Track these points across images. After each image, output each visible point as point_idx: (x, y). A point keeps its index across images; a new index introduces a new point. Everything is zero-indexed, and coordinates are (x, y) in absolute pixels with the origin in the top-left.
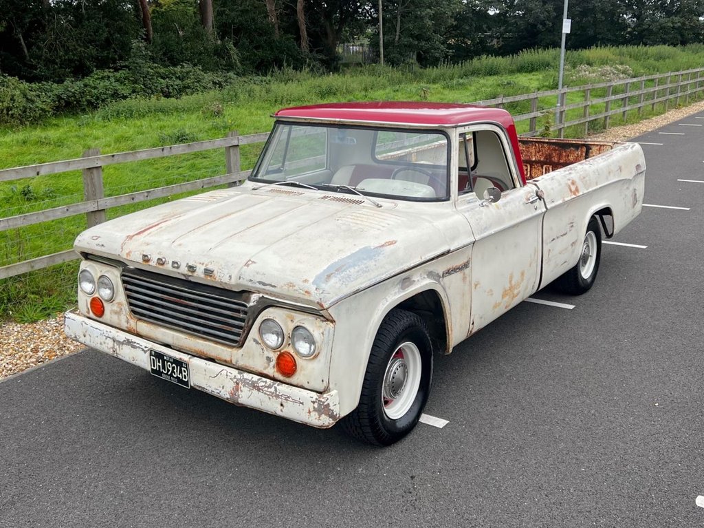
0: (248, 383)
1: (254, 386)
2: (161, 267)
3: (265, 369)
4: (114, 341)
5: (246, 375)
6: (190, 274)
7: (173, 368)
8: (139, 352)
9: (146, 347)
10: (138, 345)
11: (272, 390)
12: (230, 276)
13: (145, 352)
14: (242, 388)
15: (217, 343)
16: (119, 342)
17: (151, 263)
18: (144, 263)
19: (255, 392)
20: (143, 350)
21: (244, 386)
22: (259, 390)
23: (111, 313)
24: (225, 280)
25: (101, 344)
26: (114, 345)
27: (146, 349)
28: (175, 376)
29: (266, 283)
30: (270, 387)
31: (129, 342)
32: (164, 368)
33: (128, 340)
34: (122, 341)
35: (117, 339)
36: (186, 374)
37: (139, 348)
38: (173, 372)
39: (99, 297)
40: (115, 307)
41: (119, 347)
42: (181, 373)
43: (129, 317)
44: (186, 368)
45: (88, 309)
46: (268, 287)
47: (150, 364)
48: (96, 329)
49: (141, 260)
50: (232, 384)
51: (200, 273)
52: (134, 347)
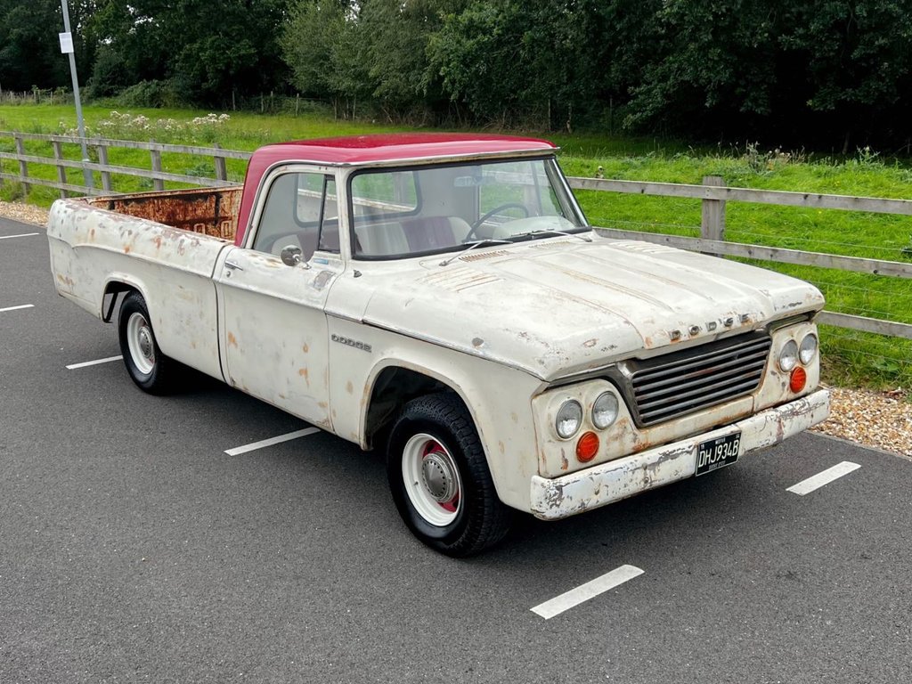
0: (788, 415)
1: (794, 413)
2: (694, 337)
3: (781, 396)
4: (645, 469)
5: (783, 408)
6: (727, 329)
7: (724, 449)
8: (684, 457)
9: (689, 447)
10: (680, 451)
11: (807, 406)
12: (761, 313)
13: (690, 453)
14: (785, 423)
15: (724, 403)
16: (654, 464)
17: (682, 339)
18: (674, 342)
19: (795, 418)
20: (687, 452)
21: (786, 420)
22: (797, 414)
23: (608, 443)
24: (760, 318)
25: (625, 486)
26: (645, 474)
27: (692, 449)
28: (723, 458)
29: (795, 302)
30: (804, 405)
31: (666, 456)
32: (713, 458)
33: (664, 454)
34: (656, 460)
35: (649, 462)
36: (736, 446)
37: (682, 453)
38: (723, 454)
39: (590, 430)
40: (615, 431)
41: (654, 471)
42: (732, 448)
43: (637, 432)
44: (739, 439)
45: (566, 461)
46: (797, 307)
47: (697, 463)
48: (616, 469)
49: (668, 341)
50: (777, 425)
51: (736, 323)
52: (674, 457)
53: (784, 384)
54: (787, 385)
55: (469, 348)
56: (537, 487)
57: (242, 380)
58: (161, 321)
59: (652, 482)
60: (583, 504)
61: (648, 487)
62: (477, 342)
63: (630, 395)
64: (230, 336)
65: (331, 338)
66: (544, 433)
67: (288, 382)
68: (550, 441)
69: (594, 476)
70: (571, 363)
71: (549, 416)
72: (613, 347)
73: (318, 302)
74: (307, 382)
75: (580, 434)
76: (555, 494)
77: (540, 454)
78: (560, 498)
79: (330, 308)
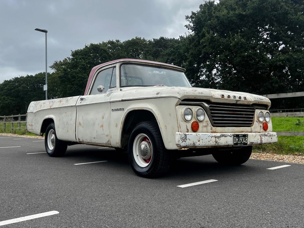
0: (263, 135)
2: (229, 99)
3: (260, 130)
4: (216, 137)
6: (240, 100)
7: (243, 139)
8: (229, 137)
9: (230, 135)
10: (227, 135)
11: (269, 134)
13: (231, 137)
14: (263, 137)
16: (218, 137)
17: (225, 98)
18: (223, 98)
19: (266, 137)
20: (230, 136)
21: (263, 136)
22: (266, 136)
23: (202, 127)
25: (209, 142)
26: (216, 139)
27: (231, 135)
31: (223, 136)
32: (239, 141)
33: (222, 134)
34: (219, 136)
36: (247, 140)
37: (228, 136)
38: (242, 141)
39: (196, 121)
40: (205, 124)
41: (219, 139)
42: (245, 140)
43: (212, 127)
44: (247, 137)
45: (188, 130)
46: (262, 100)
47: (234, 141)
48: (205, 135)
49: (220, 97)
50: (260, 137)
51: (242, 99)
52: (226, 136)
53: (261, 126)
54: (262, 127)
55: (155, 96)
56: (178, 136)
57: (82, 137)
58: (58, 127)
59: (218, 143)
60: (194, 143)
61: (217, 145)
62: (158, 94)
63: (209, 113)
64: (80, 123)
65: (111, 110)
66: (180, 118)
67: (97, 132)
68: (182, 121)
69: (197, 135)
70: (188, 94)
71: (182, 112)
72: (202, 93)
73: (108, 100)
74: (103, 129)
75: (192, 121)
76: (184, 137)
77: (179, 125)
78: (186, 139)
79: (112, 100)
